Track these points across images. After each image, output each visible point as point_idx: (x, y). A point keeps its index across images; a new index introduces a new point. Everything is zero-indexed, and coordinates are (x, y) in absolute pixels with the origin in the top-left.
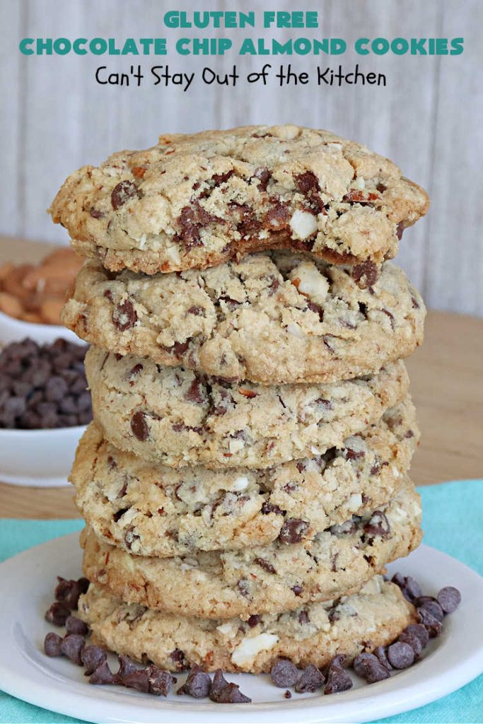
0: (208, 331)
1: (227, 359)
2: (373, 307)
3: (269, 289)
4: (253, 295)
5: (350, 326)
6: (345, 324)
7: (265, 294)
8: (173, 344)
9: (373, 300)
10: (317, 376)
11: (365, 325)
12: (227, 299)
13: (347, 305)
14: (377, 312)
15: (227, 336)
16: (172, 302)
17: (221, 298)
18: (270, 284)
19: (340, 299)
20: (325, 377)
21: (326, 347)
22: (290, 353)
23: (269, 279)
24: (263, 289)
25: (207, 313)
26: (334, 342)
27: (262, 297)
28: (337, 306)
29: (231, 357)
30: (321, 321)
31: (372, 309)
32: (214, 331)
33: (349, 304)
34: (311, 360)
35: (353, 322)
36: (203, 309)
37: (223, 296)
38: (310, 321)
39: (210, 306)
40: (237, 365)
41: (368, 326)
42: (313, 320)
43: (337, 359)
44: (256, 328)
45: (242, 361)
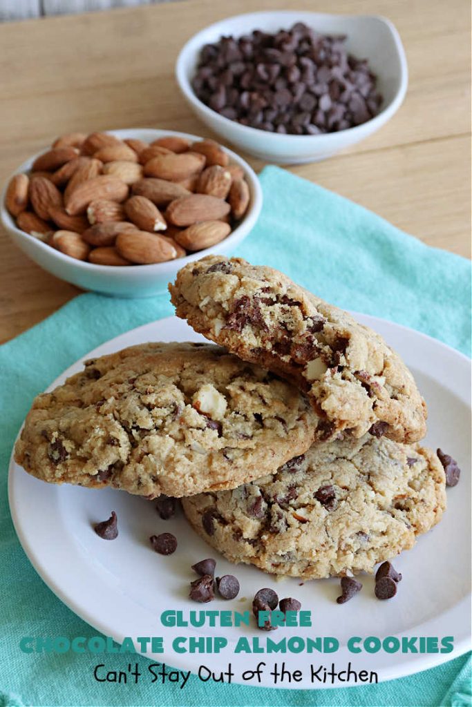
0: (124, 458)
1: (143, 481)
2: (267, 415)
3: (172, 415)
4: (160, 422)
5: (246, 437)
6: (241, 436)
7: (169, 421)
8: (97, 472)
9: (265, 410)
10: (221, 485)
11: (261, 434)
12: (137, 428)
13: (243, 418)
14: (271, 420)
15: (140, 460)
16: (92, 436)
17: (133, 428)
18: (172, 410)
19: (237, 413)
20: (228, 485)
21: (226, 459)
22: (195, 468)
23: (172, 406)
24: (167, 416)
25: (121, 442)
26: (233, 453)
27: (166, 423)
28: (234, 420)
29: (145, 477)
30: (220, 436)
31: (265, 418)
32: (130, 457)
33: (245, 416)
34: (213, 472)
35: (249, 433)
36: (118, 440)
37: (135, 426)
38: (209, 438)
39: (123, 437)
40: (151, 484)
41: (264, 434)
42: (212, 437)
43: (236, 468)
44: (163, 451)
45: (156, 480)
